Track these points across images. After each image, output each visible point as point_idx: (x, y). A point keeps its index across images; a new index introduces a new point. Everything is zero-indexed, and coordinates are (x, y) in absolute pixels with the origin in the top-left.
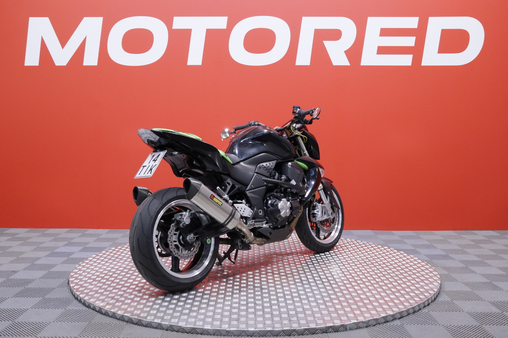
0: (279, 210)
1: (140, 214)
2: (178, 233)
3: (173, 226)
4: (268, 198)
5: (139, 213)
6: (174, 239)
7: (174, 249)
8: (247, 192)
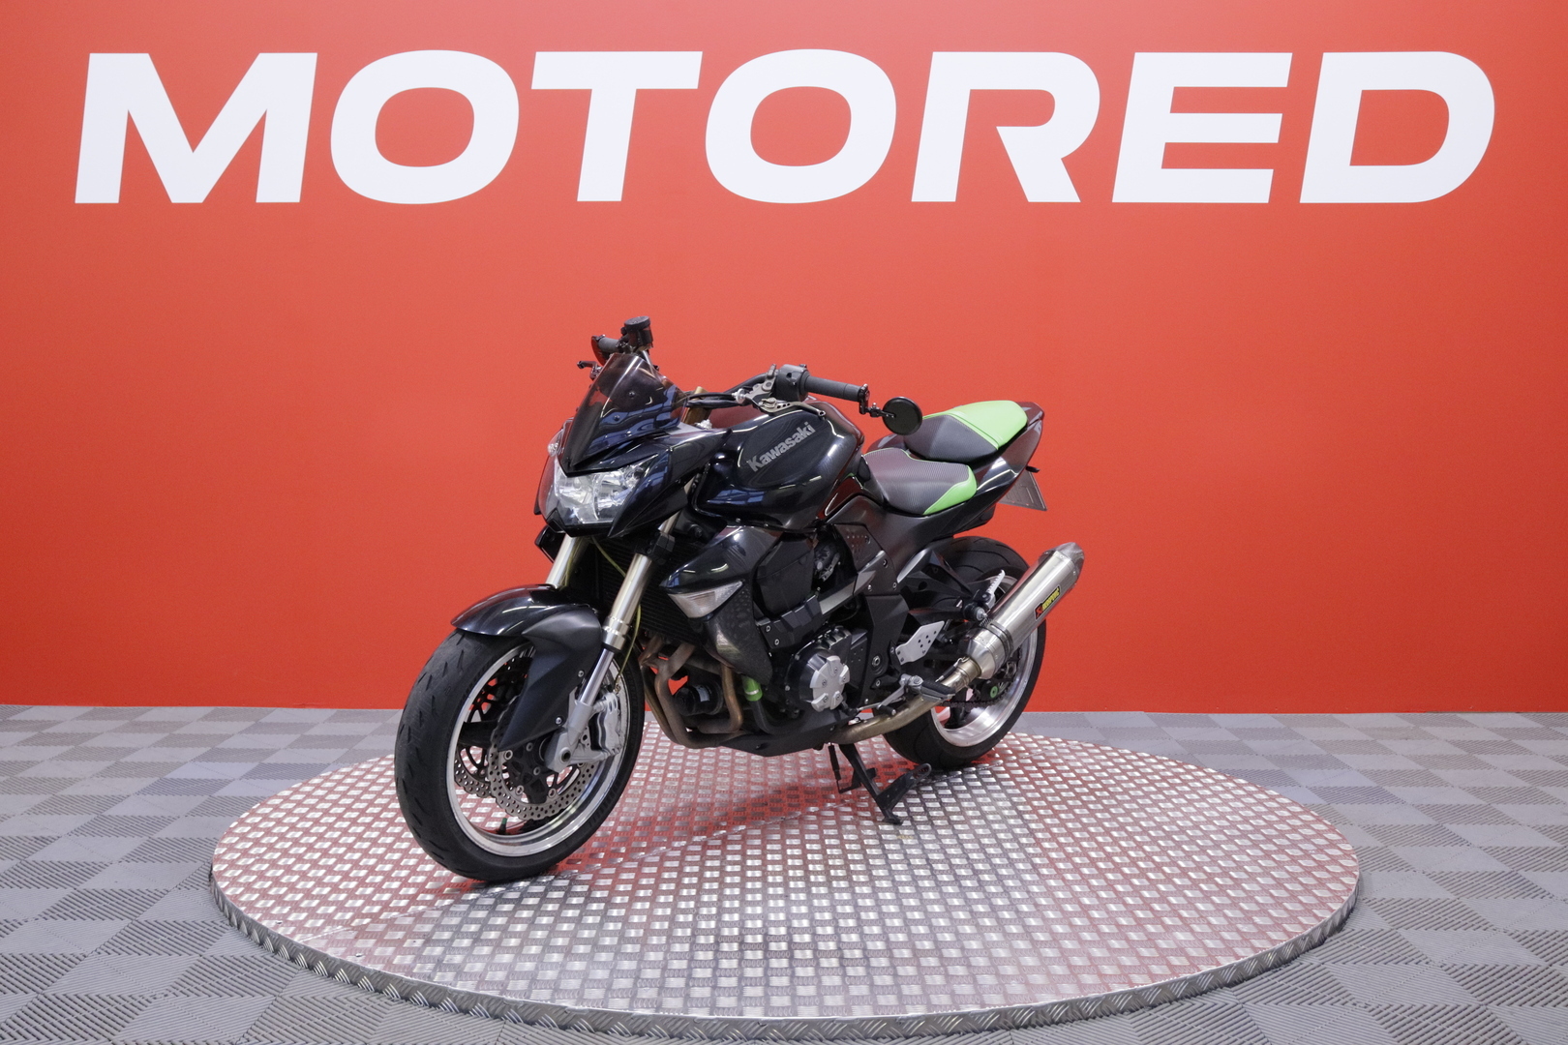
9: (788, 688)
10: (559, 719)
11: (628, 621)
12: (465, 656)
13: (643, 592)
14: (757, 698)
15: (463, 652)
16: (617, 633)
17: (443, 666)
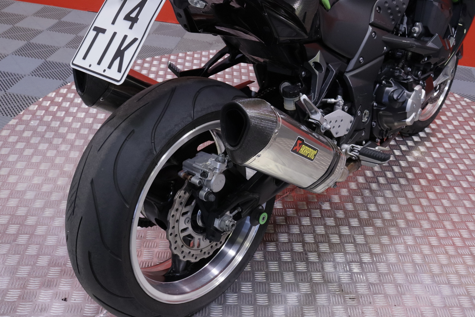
0: (406, 113)
1: (92, 182)
2: (190, 209)
3: (181, 195)
4: (384, 82)
5: (89, 180)
6: (183, 226)
7: (182, 246)
8: (348, 75)
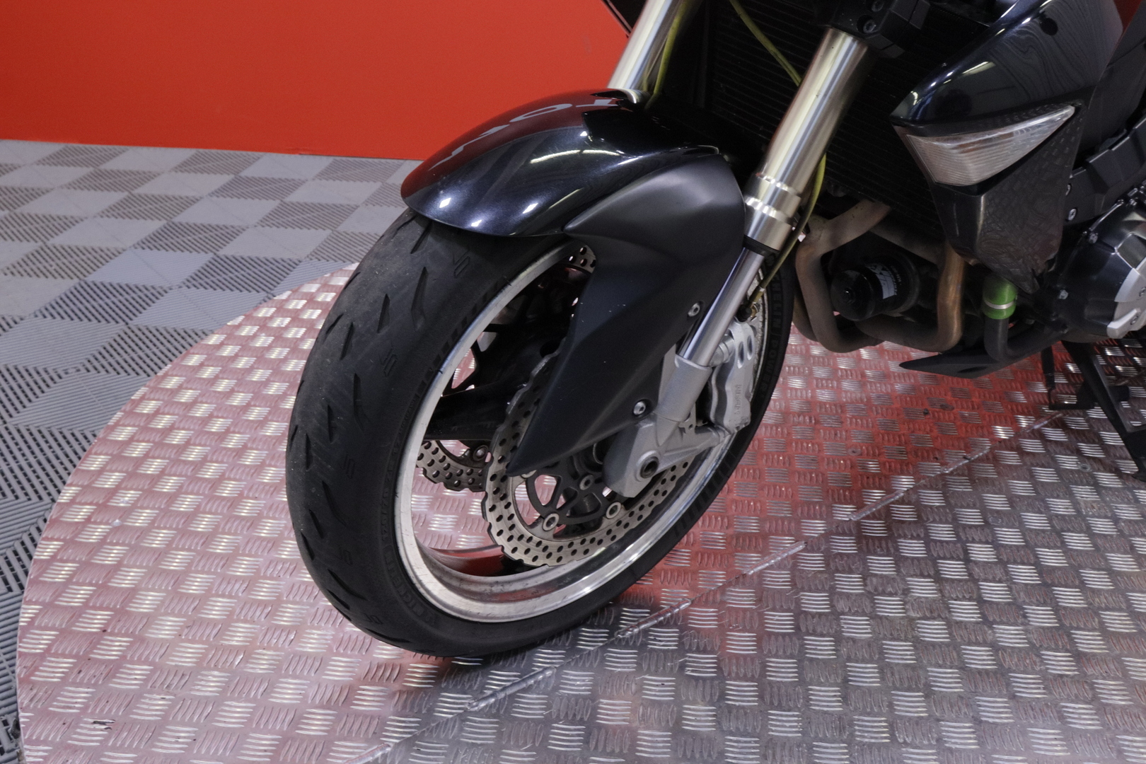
9: (1064, 295)
10: (640, 404)
11: (801, 183)
12: (430, 282)
13: (841, 116)
14: (1006, 315)
15: (424, 272)
16: (773, 213)
17: (380, 305)
